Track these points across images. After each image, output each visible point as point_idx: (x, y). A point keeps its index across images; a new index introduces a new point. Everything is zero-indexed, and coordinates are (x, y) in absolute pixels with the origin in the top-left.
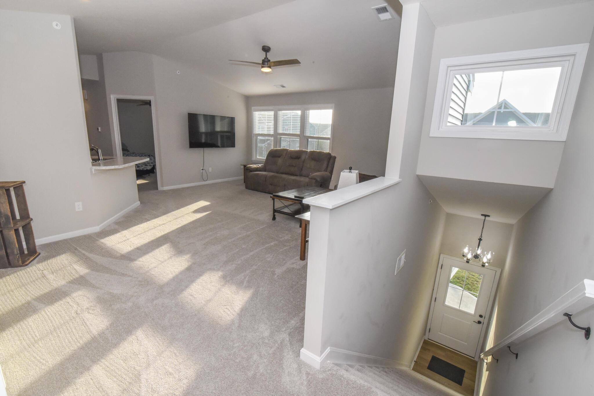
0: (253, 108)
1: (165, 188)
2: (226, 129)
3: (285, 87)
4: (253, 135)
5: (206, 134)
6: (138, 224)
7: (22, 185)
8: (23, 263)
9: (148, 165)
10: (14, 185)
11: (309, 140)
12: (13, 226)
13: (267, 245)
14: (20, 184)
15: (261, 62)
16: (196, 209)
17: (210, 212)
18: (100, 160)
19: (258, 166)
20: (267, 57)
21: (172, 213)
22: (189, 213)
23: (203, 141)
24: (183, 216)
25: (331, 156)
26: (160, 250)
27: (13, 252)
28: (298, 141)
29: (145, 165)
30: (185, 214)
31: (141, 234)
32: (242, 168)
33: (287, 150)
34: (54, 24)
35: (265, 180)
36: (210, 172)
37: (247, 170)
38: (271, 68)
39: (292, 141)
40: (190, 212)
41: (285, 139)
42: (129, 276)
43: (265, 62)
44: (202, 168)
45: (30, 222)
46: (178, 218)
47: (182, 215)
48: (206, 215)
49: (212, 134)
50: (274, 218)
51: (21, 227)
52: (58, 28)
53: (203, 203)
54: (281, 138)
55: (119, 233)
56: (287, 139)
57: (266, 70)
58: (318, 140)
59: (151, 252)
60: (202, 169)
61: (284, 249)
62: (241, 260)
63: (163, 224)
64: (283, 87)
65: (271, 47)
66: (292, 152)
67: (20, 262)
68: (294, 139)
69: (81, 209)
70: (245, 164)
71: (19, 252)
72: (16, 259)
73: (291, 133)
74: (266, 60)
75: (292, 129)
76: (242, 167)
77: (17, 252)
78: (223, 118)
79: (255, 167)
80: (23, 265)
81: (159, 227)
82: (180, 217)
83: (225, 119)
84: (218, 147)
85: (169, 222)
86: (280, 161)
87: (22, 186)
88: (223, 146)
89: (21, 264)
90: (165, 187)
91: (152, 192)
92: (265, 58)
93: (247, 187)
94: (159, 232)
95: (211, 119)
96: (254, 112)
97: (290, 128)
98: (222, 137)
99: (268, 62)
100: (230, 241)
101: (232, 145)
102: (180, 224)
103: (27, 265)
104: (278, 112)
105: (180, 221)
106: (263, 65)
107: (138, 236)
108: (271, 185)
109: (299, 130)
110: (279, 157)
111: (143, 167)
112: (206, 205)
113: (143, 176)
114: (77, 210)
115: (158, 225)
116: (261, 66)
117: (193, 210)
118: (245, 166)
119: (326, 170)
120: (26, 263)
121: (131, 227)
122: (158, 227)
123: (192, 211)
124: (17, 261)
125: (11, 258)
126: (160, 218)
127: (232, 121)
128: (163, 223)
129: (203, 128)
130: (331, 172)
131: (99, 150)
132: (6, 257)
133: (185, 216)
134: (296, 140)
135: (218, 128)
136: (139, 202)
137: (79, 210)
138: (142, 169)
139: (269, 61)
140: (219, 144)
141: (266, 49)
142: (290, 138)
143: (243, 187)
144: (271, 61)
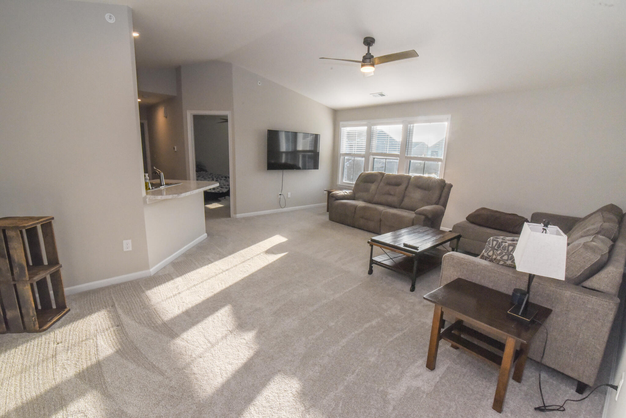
0: (341, 123)
1: (239, 216)
2: (308, 148)
3: (384, 95)
4: (339, 155)
5: (287, 153)
6: (197, 268)
7: (51, 221)
8: (40, 327)
9: (224, 187)
10: (41, 222)
11: (412, 161)
12: (28, 279)
13: (367, 325)
14: (47, 220)
15: (361, 60)
16: (269, 247)
17: (286, 253)
18: (161, 185)
19: (346, 194)
20: (370, 52)
21: (240, 252)
22: (260, 254)
23: (283, 160)
24: (252, 258)
25: (446, 184)
26: (214, 319)
27: (28, 314)
28: (396, 162)
29: (221, 188)
30: (255, 255)
31: (197, 284)
32: (326, 194)
33: (382, 175)
34: (107, 16)
35: (355, 212)
36: (289, 198)
37: (331, 197)
38: (374, 67)
39: (388, 162)
40: (261, 252)
41: (379, 160)
42: (162, 373)
43: (368, 60)
44: (280, 193)
45: (60, 269)
46: (246, 260)
47: (252, 256)
48: (282, 258)
49: (294, 153)
50: (371, 272)
51: (49, 275)
52: (112, 21)
53: (278, 239)
54: (374, 158)
55: (172, 281)
56: (382, 160)
57: (368, 70)
58: (424, 161)
59: (203, 320)
60: (280, 195)
61: (395, 337)
62: (328, 355)
63: (227, 270)
64: (382, 95)
65: (375, 38)
66: (389, 177)
67: (37, 326)
68: (391, 160)
69: (130, 249)
70: (328, 189)
71: (35, 313)
72: (32, 322)
73: (387, 153)
74: (368, 56)
75: (389, 148)
76: (326, 192)
77: (33, 313)
78: (306, 135)
79: (341, 194)
80: (41, 329)
81: (221, 274)
82: (249, 259)
83: (308, 137)
84: (298, 168)
85: (234, 266)
86: (373, 187)
87: (50, 223)
88: (305, 168)
89: (38, 329)
90: (239, 214)
91: (224, 219)
92: (367, 54)
93: (331, 219)
94: (220, 284)
95: (294, 136)
96: (342, 128)
97: (387, 146)
98: (304, 157)
99: (370, 59)
100: (311, 309)
101: (316, 166)
102: (248, 271)
103: (45, 330)
104: (372, 127)
105: (248, 266)
106: (363, 64)
107: (193, 288)
108: (362, 217)
109: (399, 149)
110: (373, 182)
111: (219, 189)
112: (282, 242)
113: (219, 199)
114: (125, 250)
115: (221, 271)
116: (360, 64)
117: (266, 250)
118: (329, 192)
119: (437, 203)
120: (45, 328)
121: (188, 272)
122: (219, 274)
123: (264, 251)
124: (33, 325)
125: (26, 319)
126: (225, 259)
127: (316, 138)
128: (227, 268)
129: (284, 146)
130: (445, 205)
131: (161, 174)
132: (21, 319)
133: (255, 257)
134: (394, 162)
135: (300, 148)
136: (206, 234)
137: (128, 250)
138: (218, 191)
139: (372, 57)
140: (300, 165)
141: (369, 42)
142: (386, 159)
143: (326, 217)
144: (374, 57)
